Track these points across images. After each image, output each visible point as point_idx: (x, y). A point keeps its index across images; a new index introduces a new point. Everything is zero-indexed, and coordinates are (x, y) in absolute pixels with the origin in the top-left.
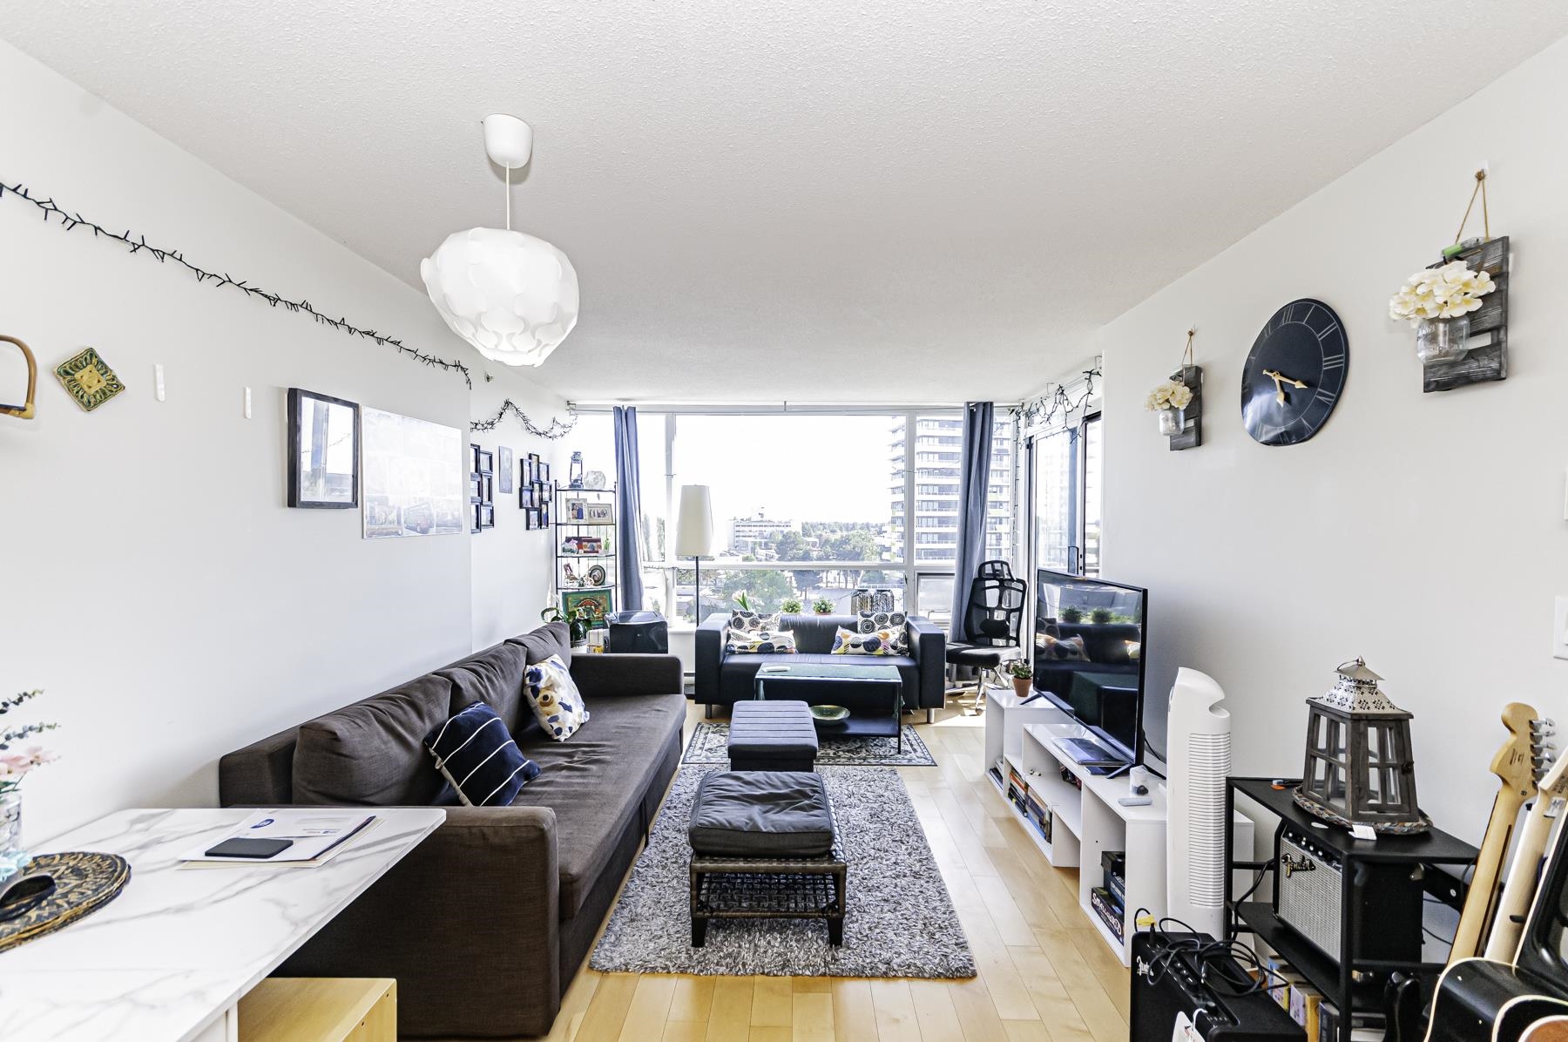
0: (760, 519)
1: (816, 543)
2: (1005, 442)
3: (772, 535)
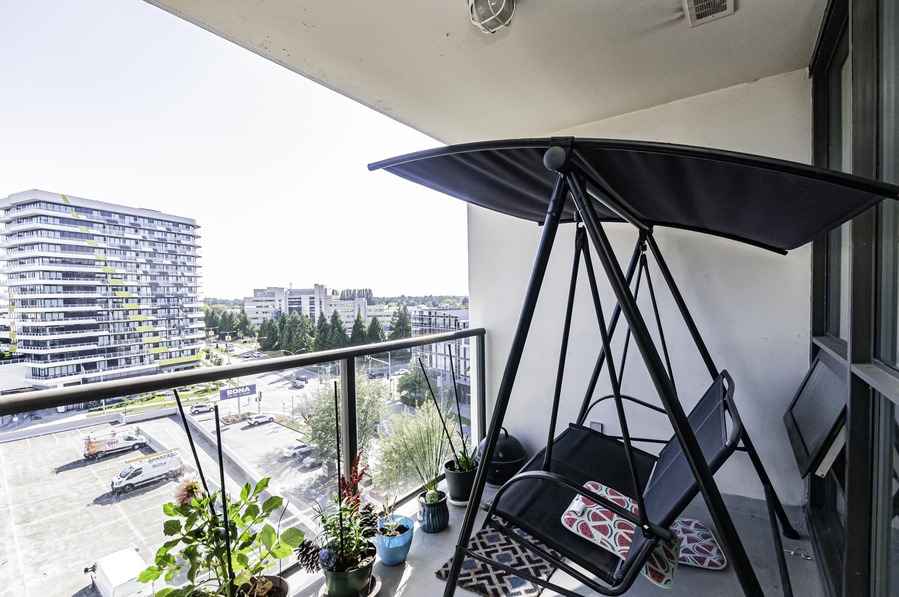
2: (127, 241)
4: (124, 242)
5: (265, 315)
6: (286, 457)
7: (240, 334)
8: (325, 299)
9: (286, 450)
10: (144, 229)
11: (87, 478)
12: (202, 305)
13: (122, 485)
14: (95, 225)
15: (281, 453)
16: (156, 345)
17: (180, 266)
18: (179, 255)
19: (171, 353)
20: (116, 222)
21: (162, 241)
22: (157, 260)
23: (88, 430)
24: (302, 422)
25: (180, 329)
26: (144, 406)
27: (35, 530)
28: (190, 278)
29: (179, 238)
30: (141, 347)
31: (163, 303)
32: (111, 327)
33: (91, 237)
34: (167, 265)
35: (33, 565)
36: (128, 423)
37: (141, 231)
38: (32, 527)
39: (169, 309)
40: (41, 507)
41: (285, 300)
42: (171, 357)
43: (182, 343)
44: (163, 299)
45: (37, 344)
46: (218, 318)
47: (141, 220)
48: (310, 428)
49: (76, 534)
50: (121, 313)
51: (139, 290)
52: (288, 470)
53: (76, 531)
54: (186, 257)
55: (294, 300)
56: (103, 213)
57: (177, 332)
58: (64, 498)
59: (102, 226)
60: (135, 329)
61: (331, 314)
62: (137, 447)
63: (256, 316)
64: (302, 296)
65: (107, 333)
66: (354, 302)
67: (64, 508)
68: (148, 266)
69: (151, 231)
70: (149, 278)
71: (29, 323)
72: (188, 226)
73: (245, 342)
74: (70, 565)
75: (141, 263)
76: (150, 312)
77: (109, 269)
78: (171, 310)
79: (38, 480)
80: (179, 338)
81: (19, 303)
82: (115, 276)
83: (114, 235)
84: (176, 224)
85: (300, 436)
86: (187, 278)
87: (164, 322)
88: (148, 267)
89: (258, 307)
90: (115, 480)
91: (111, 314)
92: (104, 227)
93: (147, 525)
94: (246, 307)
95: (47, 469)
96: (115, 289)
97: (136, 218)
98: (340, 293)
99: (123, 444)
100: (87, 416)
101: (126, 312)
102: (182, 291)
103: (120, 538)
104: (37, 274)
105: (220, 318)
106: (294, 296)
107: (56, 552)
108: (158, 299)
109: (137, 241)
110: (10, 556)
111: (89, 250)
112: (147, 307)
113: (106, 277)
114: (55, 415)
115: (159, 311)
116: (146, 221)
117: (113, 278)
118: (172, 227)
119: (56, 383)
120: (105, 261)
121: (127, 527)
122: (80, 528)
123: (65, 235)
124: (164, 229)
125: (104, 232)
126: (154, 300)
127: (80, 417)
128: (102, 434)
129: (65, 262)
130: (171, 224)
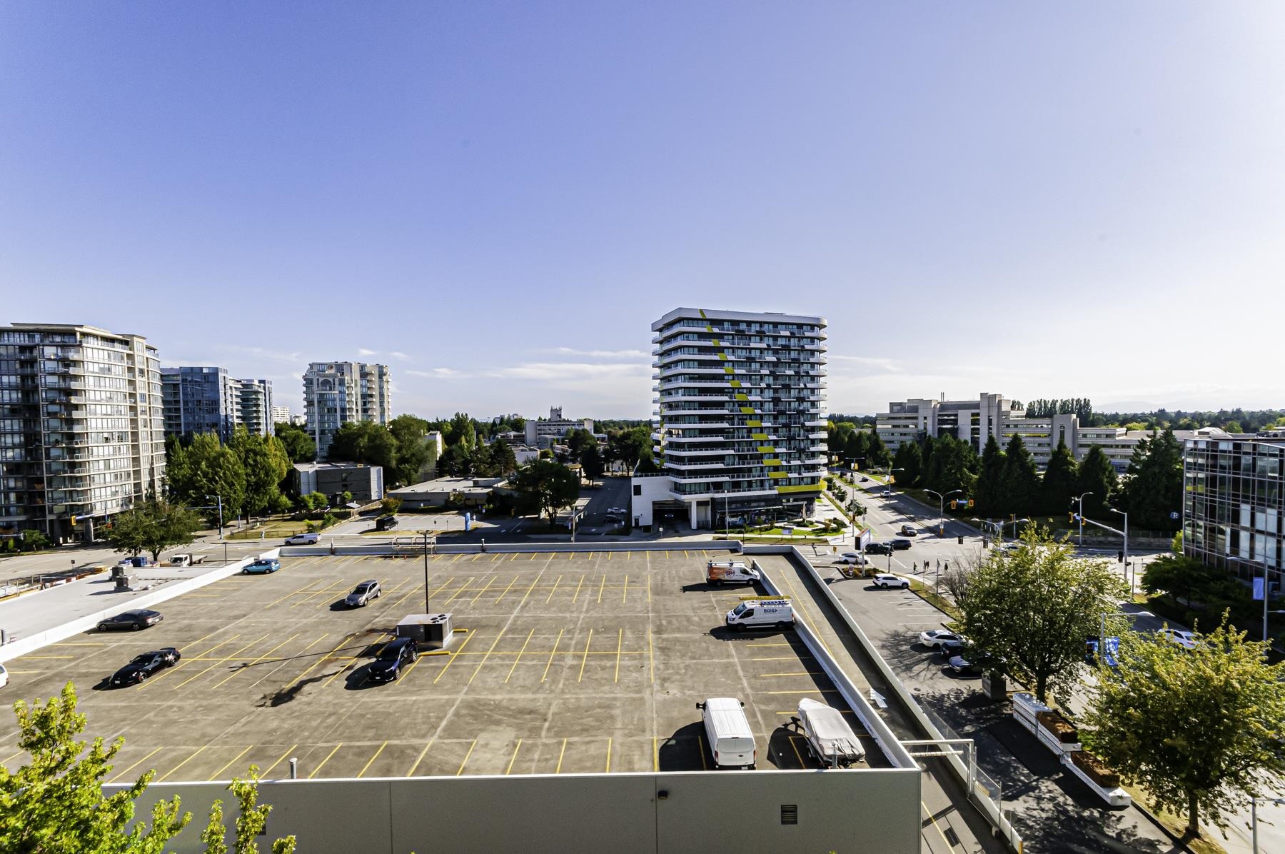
0: (558, 419)
1: (605, 438)
2: (753, 351)
3: (568, 431)
4: (750, 353)
5: (903, 438)
6: (922, 644)
7: (869, 462)
8: (998, 416)
9: (924, 635)
10: (769, 336)
11: (708, 604)
12: (825, 423)
13: (735, 622)
14: (726, 337)
15: (917, 637)
16: (776, 469)
17: (803, 376)
18: (803, 363)
19: (790, 479)
20: (743, 331)
21: (787, 348)
22: (780, 370)
23: (713, 553)
24: (951, 601)
26: (763, 536)
27: (664, 644)
28: (813, 390)
29: (803, 342)
30: (762, 469)
31: (784, 421)
32: (736, 447)
33: (721, 350)
34: (790, 376)
35: (660, 679)
36: (745, 554)
37: (766, 339)
38: (664, 640)
39: (790, 428)
40: (670, 622)
41: (934, 417)
42: (790, 484)
43: (803, 469)
44: (784, 416)
45: (680, 460)
46: (844, 440)
47: (766, 326)
48: (964, 614)
49: (695, 661)
50: (745, 431)
51: (762, 405)
52: (923, 666)
53: (694, 658)
54: (809, 365)
55: (946, 418)
56: (735, 323)
57: (797, 456)
58: (688, 619)
59: (731, 337)
60: (757, 450)
61: (1008, 440)
62: (751, 583)
63: (891, 438)
64: (960, 412)
65: (731, 452)
66: (1053, 421)
67: (687, 631)
68: (771, 378)
69: (775, 338)
70: (771, 391)
71: (674, 439)
72: (812, 327)
73: (875, 473)
74: (688, 693)
75: (765, 375)
76: (771, 430)
77: (736, 383)
78: (792, 429)
79: (671, 593)
80: (798, 462)
81: (666, 419)
82: (741, 391)
83: (741, 346)
84: (800, 326)
85: (948, 621)
86: (809, 391)
87: (784, 442)
88: (770, 380)
89: (894, 426)
90: (730, 614)
91: (736, 431)
92: (733, 339)
93: (755, 677)
94: (878, 426)
95: (677, 586)
96: (742, 404)
97: (761, 324)
98: (1026, 407)
99: (738, 576)
100: (713, 538)
101: (750, 430)
102: (805, 405)
103: (729, 682)
104: (680, 391)
105: (846, 439)
106: (947, 413)
107: (678, 673)
108: (780, 416)
109: (761, 350)
110: (646, 663)
111: (719, 364)
112: (769, 425)
113: (733, 392)
114: (688, 532)
115: (780, 429)
116: (771, 326)
117: (739, 393)
118: (796, 331)
119: (691, 499)
120: (733, 375)
121: (736, 672)
122: (697, 656)
123: (702, 350)
124: (788, 334)
125: (733, 343)
126: (776, 417)
127: (708, 537)
128: (722, 561)
129: (701, 377)
130: (795, 327)
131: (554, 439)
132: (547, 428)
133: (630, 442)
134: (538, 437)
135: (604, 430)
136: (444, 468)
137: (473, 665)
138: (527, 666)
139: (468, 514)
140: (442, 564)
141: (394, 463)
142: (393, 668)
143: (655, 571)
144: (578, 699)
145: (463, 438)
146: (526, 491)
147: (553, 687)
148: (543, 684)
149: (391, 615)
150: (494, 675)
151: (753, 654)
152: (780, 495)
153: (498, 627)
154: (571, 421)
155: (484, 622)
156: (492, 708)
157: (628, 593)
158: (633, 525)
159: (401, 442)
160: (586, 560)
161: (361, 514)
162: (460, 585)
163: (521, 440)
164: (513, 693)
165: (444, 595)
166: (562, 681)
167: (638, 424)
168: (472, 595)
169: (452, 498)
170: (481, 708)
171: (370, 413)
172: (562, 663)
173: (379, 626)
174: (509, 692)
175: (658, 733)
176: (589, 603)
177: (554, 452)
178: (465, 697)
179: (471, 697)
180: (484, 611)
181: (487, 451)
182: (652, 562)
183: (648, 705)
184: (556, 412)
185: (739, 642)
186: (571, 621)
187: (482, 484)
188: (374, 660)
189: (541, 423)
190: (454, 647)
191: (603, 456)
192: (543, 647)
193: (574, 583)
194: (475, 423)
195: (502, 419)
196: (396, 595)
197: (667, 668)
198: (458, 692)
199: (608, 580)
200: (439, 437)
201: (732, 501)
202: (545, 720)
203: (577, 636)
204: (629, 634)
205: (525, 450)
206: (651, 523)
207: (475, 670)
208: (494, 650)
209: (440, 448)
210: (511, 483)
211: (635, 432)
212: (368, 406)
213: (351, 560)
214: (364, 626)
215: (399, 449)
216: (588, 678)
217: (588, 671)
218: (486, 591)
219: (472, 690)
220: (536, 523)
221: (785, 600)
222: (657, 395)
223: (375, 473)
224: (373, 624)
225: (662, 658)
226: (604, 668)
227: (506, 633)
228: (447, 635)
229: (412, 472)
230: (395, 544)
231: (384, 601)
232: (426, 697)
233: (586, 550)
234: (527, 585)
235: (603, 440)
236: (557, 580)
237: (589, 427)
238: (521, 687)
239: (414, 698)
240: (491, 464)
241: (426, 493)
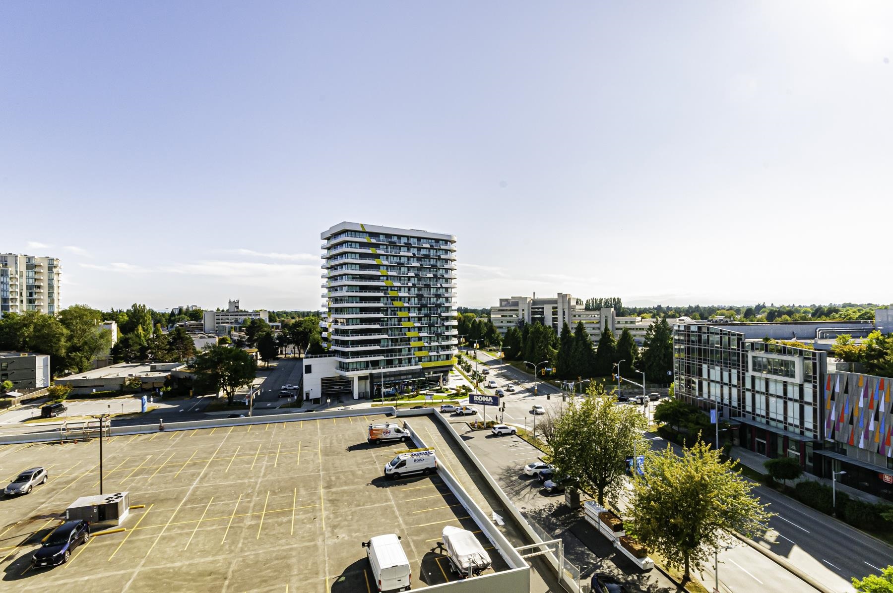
0: (236, 310)
1: (279, 326)
2: (402, 258)
3: (245, 321)
4: (400, 259)
5: (509, 325)
6: (526, 474)
7: (487, 342)
8: (569, 309)
9: (527, 467)
10: (414, 247)
11: (369, 460)
12: (455, 314)
13: (392, 472)
14: (381, 247)
15: (522, 470)
16: (420, 349)
17: (439, 278)
18: (439, 269)
19: (430, 356)
20: (395, 243)
21: (427, 257)
22: (422, 274)
23: (372, 418)
24: (544, 441)
25: (439, 335)
26: (411, 402)
27: (334, 497)
28: (447, 289)
29: (440, 253)
30: (409, 349)
31: (426, 312)
32: (390, 332)
33: (377, 256)
34: (430, 278)
35: (330, 527)
36: (398, 417)
37: (412, 249)
38: (333, 493)
39: (430, 317)
40: (338, 478)
41: (529, 309)
42: (431, 361)
43: (440, 349)
44: (426, 309)
45: (344, 343)
46: (468, 326)
47: (412, 239)
48: (552, 449)
49: (359, 508)
50: (396, 319)
51: (409, 300)
52: (527, 490)
53: (359, 506)
54: (444, 270)
55: (536, 310)
56: (388, 236)
57: (436, 339)
58: (353, 473)
59: (385, 247)
60: (406, 335)
61: (576, 325)
62: (404, 439)
63: (501, 325)
64: (546, 306)
65: (386, 336)
66: (600, 313)
67: (353, 483)
68: (416, 279)
69: (419, 249)
70: (416, 289)
71: (339, 326)
72: (446, 242)
73: (491, 350)
74: (354, 535)
75: (412, 277)
76: (416, 319)
77: (389, 283)
78: (432, 318)
79: (338, 454)
80: (436, 344)
81: (333, 311)
82: (393, 288)
83: (393, 254)
84: (437, 241)
85: (542, 455)
86: (444, 289)
87: (426, 328)
88: (416, 281)
89: (502, 316)
90: (387, 466)
91: (389, 320)
92: (387, 248)
93: (408, 514)
94: (492, 316)
95: (344, 446)
96: (393, 299)
97: (408, 237)
98: (584, 303)
99: (393, 435)
100: (372, 406)
101: (400, 319)
102: (441, 300)
103: (388, 521)
104: (344, 288)
105: (470, 326)
106: (537, 306)
107: (346, 520)
108: (423, 309)
109: (409, 258)
110: (318, 514)
111: (376, 267)
112: (415, 315)
113: (387, 290)
114: (352, 401)
115: (423, 319)
116: (416, 240)
117: (391, 290)
118: (434, 244)
119: (353, 375)
120: (387, 276)
121: (394, 512)
122: (361, 504)
123: (362, 256)
124: (428, 246)
125: (387, 252)
126: (420, 309)
127: (367, 405)
128: (380, 423)
129: (362, 277)
130: (433, 241)
131: (232, 328)
132: (225, 317)
133: (301, 329)
134: (216, 325)
135: (278, 319)
136: (118, 355)
137: (151, 538)
138: (207, 531)
139: (145, 397)
140: (117, 445)
141: (63, 352)
142: (62, 552)
143: (324, 436)
144: (257, 555)
145: (140, 328)
146: (205, 374)
147: (233, 548)
148: (223, 546)
149: (59, 500)
150: (174, 544)
151: (407, 496)
152: (424, 369)
153: (177, 500)
154: (247, 312)
155: (162, 496)
156: (171, 575)
157: (301, 456)
158: (305, 398)
159: (72, 331)
160: (263, 431)
161: (23, 402)
162: (137, 464)
163: (201, 328)
164: (193, 558)
165: (119, 475)
166: (242, 541)
167: (308, 314)
168: (149, 472)
169: (127, 383)
170: (160, 577)
171: (36, 303)
172: (241, 525)
173: (46, 512)
174: (188, 558)
175: (329, 573)
176: (266, 468)
177: (231, 339)
178: (143, 569)
179: (147, 569)
180: (163, 486)
181: (166, 338)
182: (322, 429)
183: (320, 551)
184: (235, 304)
185: (394, 488)
186: (249, 486)
187: (160, 369)
188: (39, 546)
189: (219, 313)
190: (130, 524)
191: (277, 341)
192: (222, 512)
193: (252, 452)
194: (153, 314)
195: (180, 310)
196: (65, 480)
197: (336, 517)
198: (135, 566)
199: (283, 446)
200: (114, 327)
201: (386, 375)
202: (225, 579)
203: (255, 499)
204: (303, 492)
205: (204, 337)
206: (320, 396)
207: (153, 543)
208: (173, 521)
209: (115, 335)
210: (189, 367)
211: (306, 321)
212: (35, 296)
213: (12, 449)
214: (26, 514)
215: (70, 338)
216: (266, 535)
217: (266, 529)
218: (165, 467)
219: (150, 561)
220: (214, 402)
221: (430, 451)
222: (326, 291)
223: (42, 362)
224: (39, 510)
225: (332, 508)
226: (280, 524)
227: (185, 504)
228: (123, 512)
229: (84, 360)
230: (64, 429)
231: (51, 486)
232: (100, 576)
233: (264, 423)
234: (206, 458)
235: (277, 327)
236: (235, 451)
237: (264, 317)
238: (202, 551)
239: (86, 578)
240: (170, 351)
241: (100, 379)
